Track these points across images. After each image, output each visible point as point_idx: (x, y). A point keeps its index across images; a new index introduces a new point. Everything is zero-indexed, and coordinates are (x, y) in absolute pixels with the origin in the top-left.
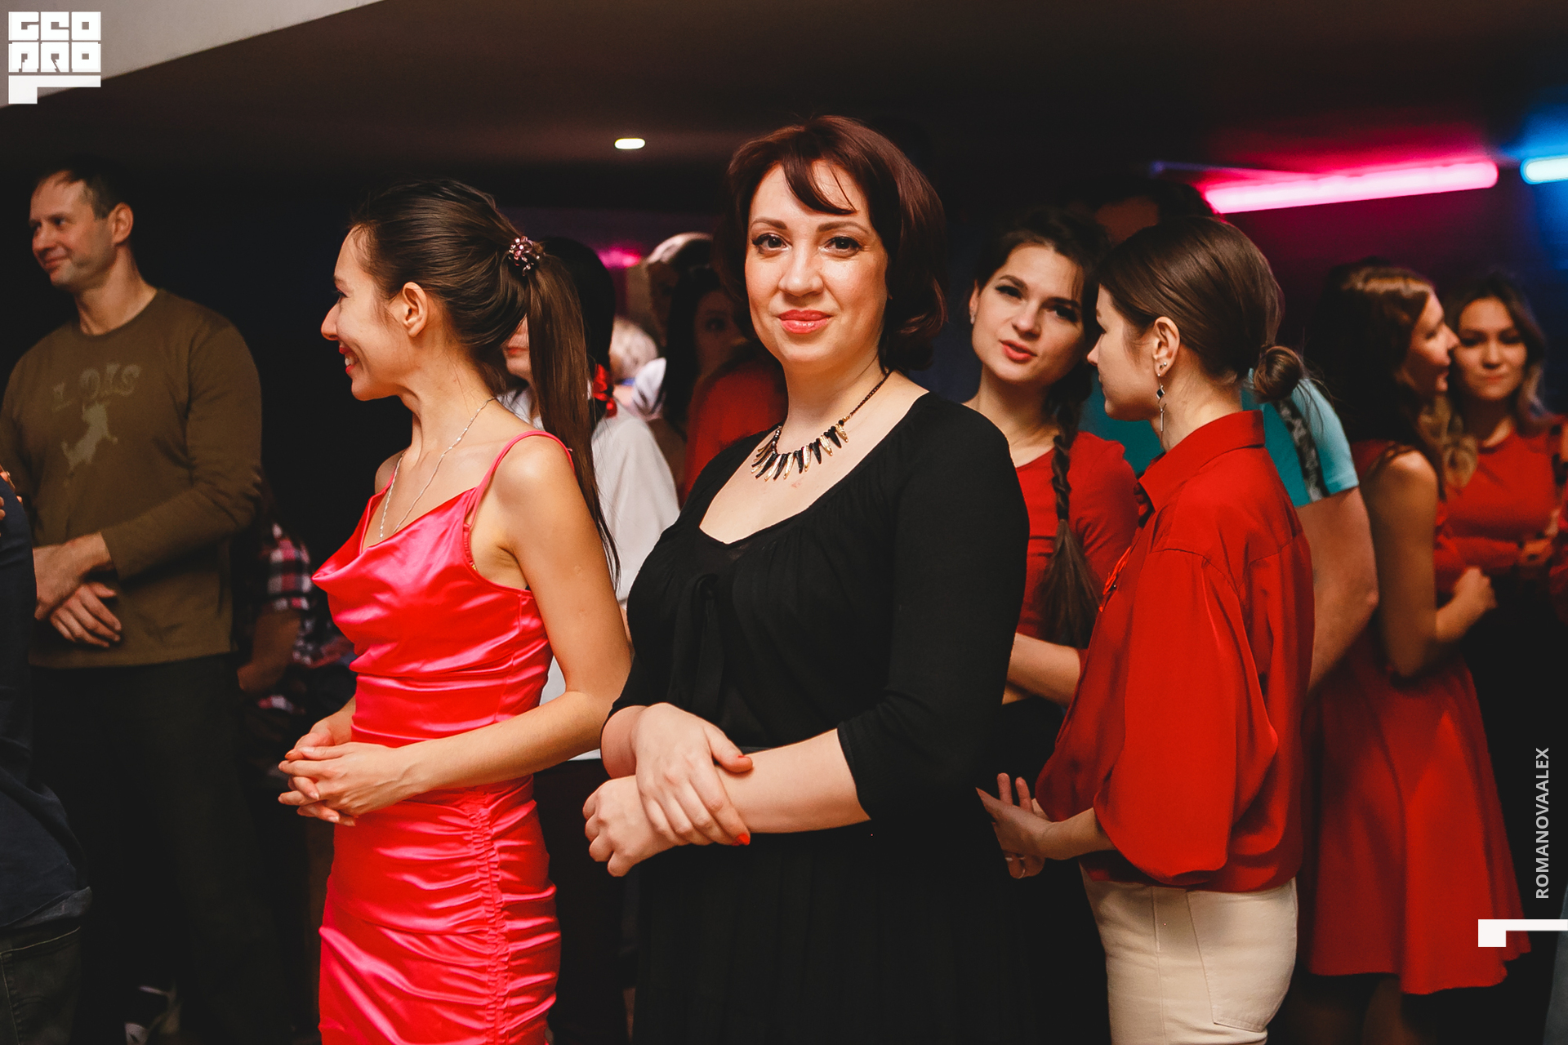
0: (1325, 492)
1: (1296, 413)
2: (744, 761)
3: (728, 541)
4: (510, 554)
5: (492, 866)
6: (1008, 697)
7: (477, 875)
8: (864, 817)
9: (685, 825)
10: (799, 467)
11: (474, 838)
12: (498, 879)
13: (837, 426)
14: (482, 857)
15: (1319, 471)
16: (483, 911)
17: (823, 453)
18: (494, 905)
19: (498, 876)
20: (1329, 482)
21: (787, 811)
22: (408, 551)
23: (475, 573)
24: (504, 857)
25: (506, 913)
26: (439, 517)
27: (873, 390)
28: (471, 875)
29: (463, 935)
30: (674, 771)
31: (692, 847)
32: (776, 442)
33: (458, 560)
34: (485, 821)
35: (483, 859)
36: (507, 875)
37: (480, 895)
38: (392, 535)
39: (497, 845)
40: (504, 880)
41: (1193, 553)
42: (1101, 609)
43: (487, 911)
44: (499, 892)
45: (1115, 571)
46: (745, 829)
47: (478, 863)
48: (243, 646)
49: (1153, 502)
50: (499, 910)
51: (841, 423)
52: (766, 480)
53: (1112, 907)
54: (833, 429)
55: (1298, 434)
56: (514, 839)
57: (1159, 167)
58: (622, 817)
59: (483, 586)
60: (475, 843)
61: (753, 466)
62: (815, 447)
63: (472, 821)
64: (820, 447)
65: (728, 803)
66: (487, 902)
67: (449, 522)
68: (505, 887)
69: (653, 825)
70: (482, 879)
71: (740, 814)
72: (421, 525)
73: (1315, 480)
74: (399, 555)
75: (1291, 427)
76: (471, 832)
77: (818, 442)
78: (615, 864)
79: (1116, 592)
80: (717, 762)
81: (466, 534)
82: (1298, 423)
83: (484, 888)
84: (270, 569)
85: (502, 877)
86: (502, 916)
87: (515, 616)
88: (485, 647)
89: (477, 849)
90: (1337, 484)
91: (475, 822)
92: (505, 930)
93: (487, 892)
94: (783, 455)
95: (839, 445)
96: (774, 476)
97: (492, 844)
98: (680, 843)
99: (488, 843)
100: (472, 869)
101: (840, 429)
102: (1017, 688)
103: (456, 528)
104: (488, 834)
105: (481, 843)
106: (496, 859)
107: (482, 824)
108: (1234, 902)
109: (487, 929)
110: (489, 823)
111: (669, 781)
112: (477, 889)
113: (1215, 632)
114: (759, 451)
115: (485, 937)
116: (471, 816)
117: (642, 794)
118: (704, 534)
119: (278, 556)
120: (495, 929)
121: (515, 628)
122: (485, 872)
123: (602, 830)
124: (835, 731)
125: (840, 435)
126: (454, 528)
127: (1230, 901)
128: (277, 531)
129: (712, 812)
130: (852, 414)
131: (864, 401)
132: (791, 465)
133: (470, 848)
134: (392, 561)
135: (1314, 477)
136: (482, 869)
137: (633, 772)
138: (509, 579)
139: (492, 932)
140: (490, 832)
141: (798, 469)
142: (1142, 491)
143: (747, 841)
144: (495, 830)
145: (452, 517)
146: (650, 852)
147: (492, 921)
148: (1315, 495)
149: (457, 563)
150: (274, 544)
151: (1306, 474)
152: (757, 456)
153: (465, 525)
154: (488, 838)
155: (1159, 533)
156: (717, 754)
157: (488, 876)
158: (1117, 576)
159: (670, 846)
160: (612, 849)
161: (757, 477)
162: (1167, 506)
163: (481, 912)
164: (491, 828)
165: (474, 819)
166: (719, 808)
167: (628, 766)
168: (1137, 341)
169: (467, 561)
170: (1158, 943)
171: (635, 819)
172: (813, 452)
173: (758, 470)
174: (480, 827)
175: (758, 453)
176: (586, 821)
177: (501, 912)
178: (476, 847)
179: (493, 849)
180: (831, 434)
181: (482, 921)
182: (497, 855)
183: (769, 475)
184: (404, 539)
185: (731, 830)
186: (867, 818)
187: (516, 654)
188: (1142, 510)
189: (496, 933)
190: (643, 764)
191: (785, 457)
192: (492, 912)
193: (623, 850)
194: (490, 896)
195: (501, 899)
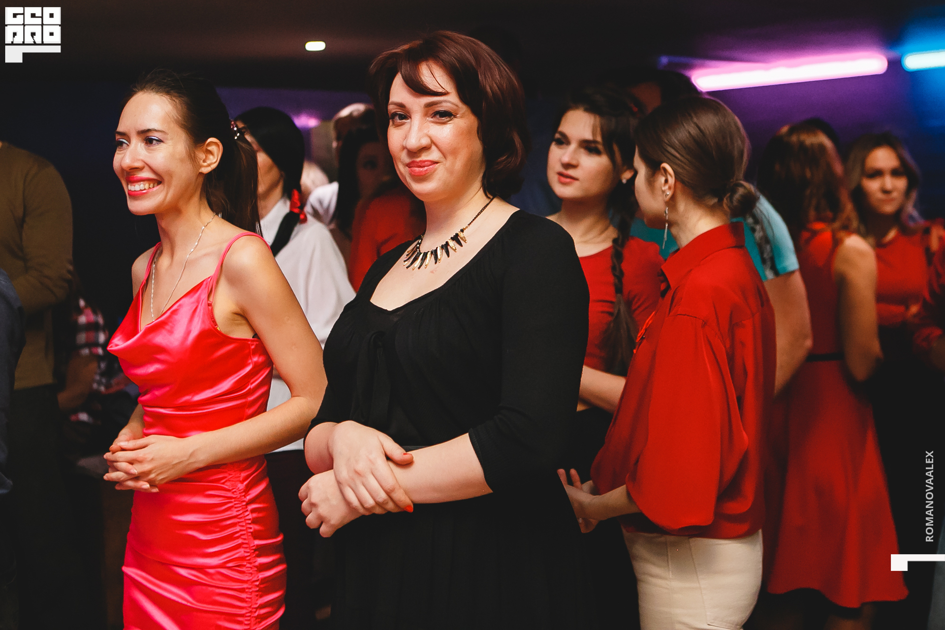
0: (776, 273)
1: (757, 221)
2: (407, 457)
3: (390, 309)
4: (242, 316)
5: (248, 522)
6: (580, 408)
7: (238, 528)
8: (489, 491)
9: (370, 502)
10: (435, 260)
11: (235, 504)
12: (251, 530)
13: (459, 233)
14: (241, 516)
15: (772, 259)
16: (243, 552)
17: (450, 251)
18: (250, 548)
19: (251, 528)
20: (779, 267)
21: (435, 489)
22: (173, 324)
23: (220, 332)
24: (255, 515)
25: (257, 552)
26: (192, 297)
27: (483, 209)
28: (234, 528)
29: (230, 568)
30: (361, 466)
31: (374, 515)
32: (420, 246)
33: (208, 325)
34: (242, 492)
35: (241, 518)
36: (257, 527)
37: (240, 541)
38: (160, 316)
39: (250, 507)
40: (255, 531)
41: (696, 317)
42: (635, 351)
43: (245, 552)
44: (252, 539)
45: (644, 327)
46: (410, 502)
47: (238, 520)
48: (61, 380)
49: (670, 282)
50: (253, 551)
51: (462, 231)
52: (413, 270)
53: (640, 550)
54: (457, 235)
55: (758, 235)
56: (260, 503)
57: (664, 60)
58: (327, 499)
59: (226, 340)
60: (236, 508)
61: (405, 261)
62: (445, 247)
63: (233, 493)
64: (449, 247)
65: (398, 486)
66: (244, 546)
67: (198, 301)
68: (256, 535)
69: (348, 503)
70: (241, 530)
71: (406, 492)
72: (180, 305)
73: (770, 266)
74: (167, 327)
75: (753, 230)
76: (233, 500)
77: (447, 244)
78: (324, 530)
79: (645, 341)
80: (388, 458)
81: (210, 308)
82: (758, 227)
83: (242, 537)
84: (77, 328)
85: (254, 529)
86: (255, 555)
87: (249, 356)
88: (232, 379)
89: (237, 511)
90: (784, 268)
91: (235, 493)
92: (257, 564)
93: (245, 539)
94: (424, 253)
95: (461, 245)
96: (418, 266)
97: (247, 507)
98: (367, 513)
99: (244, 507)
100: (234, 525)
101: (461, 235)
102: (585, 401)
103: (203, 304)
104: (244, 501)
105: (240, 507)
106: (250, 517)
107: (240, 495)
108: (720, 544)
109: (245, 564)
110: (244, 494)
111: (357, 473)
112: (238, 538)
113: (709, 369)
114: (408, 252)
115: (244, 569)
116: (232, 489)
117: (339, 483)
118: (374, 305)
119: (83, 319)
120: (250, 563)
121: (250, 364)
122: (243, 526)
123: (314, 509)
124: (468, 434)
125: (462, 238)
126: (201, 305)
127: (717, 544)
128: (82, 303)
129: (388, 493)
130: (469, 225)
131: (477, 216)
132: (430, 259)
133: (232, 511)
134: (164, 332)
135: (769, 263)
136: (241, 524)
137: (332, 468)
138: (242, 333)
139: (248, 565)
140: (245, 499)
141: (434, 261)
142: (663, 274)
143: (411, 510)
144: (248, 498)
145: (199, 298)
146: (347, 521)
147: (248, 558)
148: (770, 275)
149: (207, 327)
150: (80, 311)
151: (764, 261)
152: (407, 255)
153: (209, 302)
154: (244, 503)
155: (674, 304)
156: (389, 453)
157: (245, 528)
158: (646, 330)
159: (360, 515)
160: (322, 521)
161: (407, 268)
162: (679, 287)
163: (241, 552)
164: (245, 497)
165: (235, 492)
166: (393, 490)
167: (328, 464)
168: (652, 179)
169: (214, 325)
170: (670, 572)
171: (336, 500)
172: (444, 250)
173: (408, 263)
174: (239, 497)
175: (407, 254)
176: (301, 502)
177: (254, 553)
178: (236, 510)
179: (247, 511)
180: (456, 238)
181: (242, 558)
182: (250, 515)
183: (415, 266)
184: (170, 317)
185: (401, 504)
186: (491, 491)
187: (252, 381)
188: (663, 286)
189: (251, 566)
190: (339, 462)
191: (425, 254)
192: (248, 552)
193: (329, 521)
194: (247, 542)
195: (254, 543)
